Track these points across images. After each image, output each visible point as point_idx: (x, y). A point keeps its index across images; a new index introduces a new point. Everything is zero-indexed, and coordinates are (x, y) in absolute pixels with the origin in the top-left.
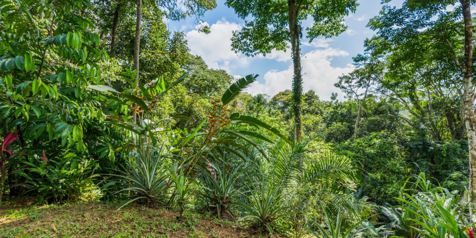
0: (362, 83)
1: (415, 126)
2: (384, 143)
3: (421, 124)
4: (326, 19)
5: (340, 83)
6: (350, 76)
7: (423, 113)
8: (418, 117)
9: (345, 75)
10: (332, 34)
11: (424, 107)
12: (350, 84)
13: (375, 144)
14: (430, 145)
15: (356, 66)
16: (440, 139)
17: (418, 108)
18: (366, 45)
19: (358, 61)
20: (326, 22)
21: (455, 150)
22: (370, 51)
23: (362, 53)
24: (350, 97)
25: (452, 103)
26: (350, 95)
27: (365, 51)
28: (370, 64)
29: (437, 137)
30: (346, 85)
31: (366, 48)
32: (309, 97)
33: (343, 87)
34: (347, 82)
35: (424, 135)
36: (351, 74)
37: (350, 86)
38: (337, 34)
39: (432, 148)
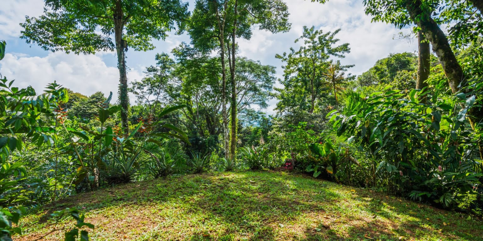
0: (152, 90)
1: (190, 127)
2: (172, 141)
3: (194, 125)
4: (137, 35)
5: (133, 88)
6: (142, 83)
7: (194, 118)
8: (191, 120)
9: (138, 81)
10: (141, 49)
11: (195, 113)
12: (142, 90)
13: (165, 143)
14: (200, 140)
15: (146, 74)
16: (203, 135)
17: (191, 113)
18: (157, 59)
19: (151, 71)
20: (137, 37)
21: (212, 141)
22: (160, 65)
23: (155, 66)
24: (141, 102)
25: (210, 111)
26: (140, 100)
27: (157, 64)
28: (160, 76)
29: (202, 134)
30: (138, 91)
31: (157, 61)
32: (97, 99)
33: (136, 93)
34: (139, 88)
35: (196, 133)
36: (144, 82)
37: (143, 92)
38: (145, 50)
39: (201, 142)
